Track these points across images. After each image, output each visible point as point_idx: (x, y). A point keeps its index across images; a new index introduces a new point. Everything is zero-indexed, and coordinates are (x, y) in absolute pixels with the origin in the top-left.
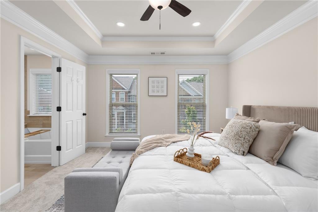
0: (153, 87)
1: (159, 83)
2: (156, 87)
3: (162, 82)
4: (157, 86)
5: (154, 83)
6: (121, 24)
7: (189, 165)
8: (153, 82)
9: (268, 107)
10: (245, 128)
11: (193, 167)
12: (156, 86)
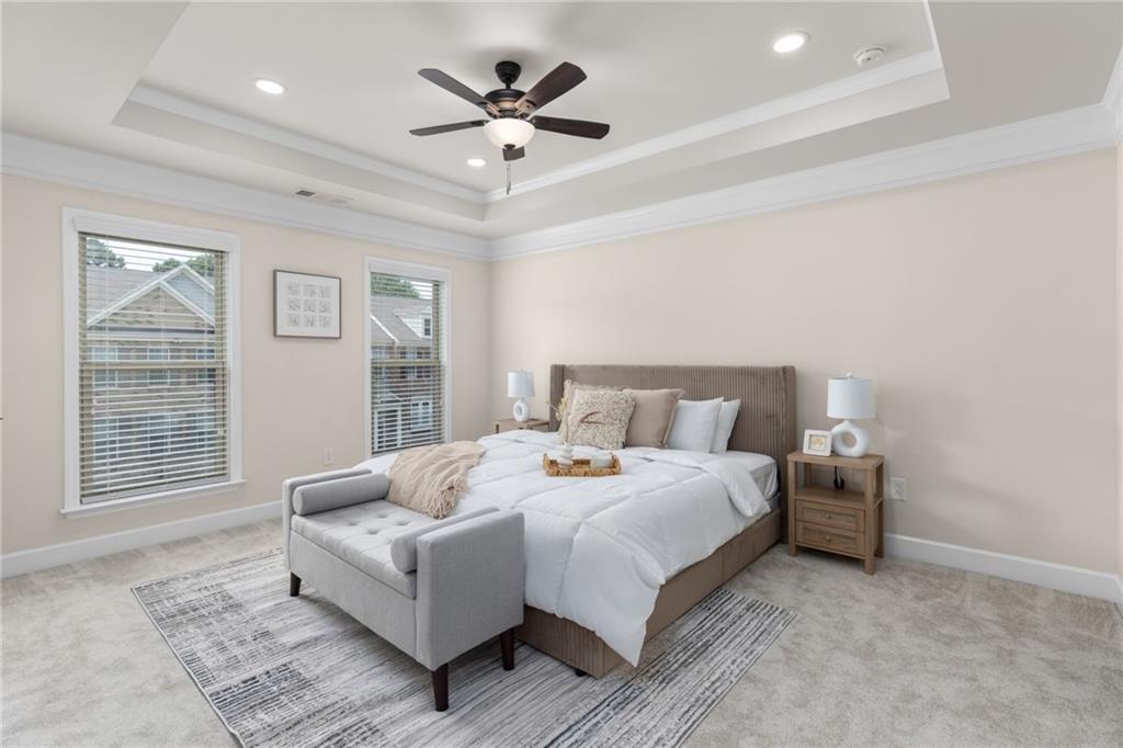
0: (293, 306)
1: (313, 293)
2: (302, 309)
3: (325, 292)
4: (305, 304)
5: (297, 293)
6: (270, 87)
7: (585, 474)
8: (292, 289)
9: (604, 368)
10: (618, 403)
11: (593, 475)
12: (302, 302)
